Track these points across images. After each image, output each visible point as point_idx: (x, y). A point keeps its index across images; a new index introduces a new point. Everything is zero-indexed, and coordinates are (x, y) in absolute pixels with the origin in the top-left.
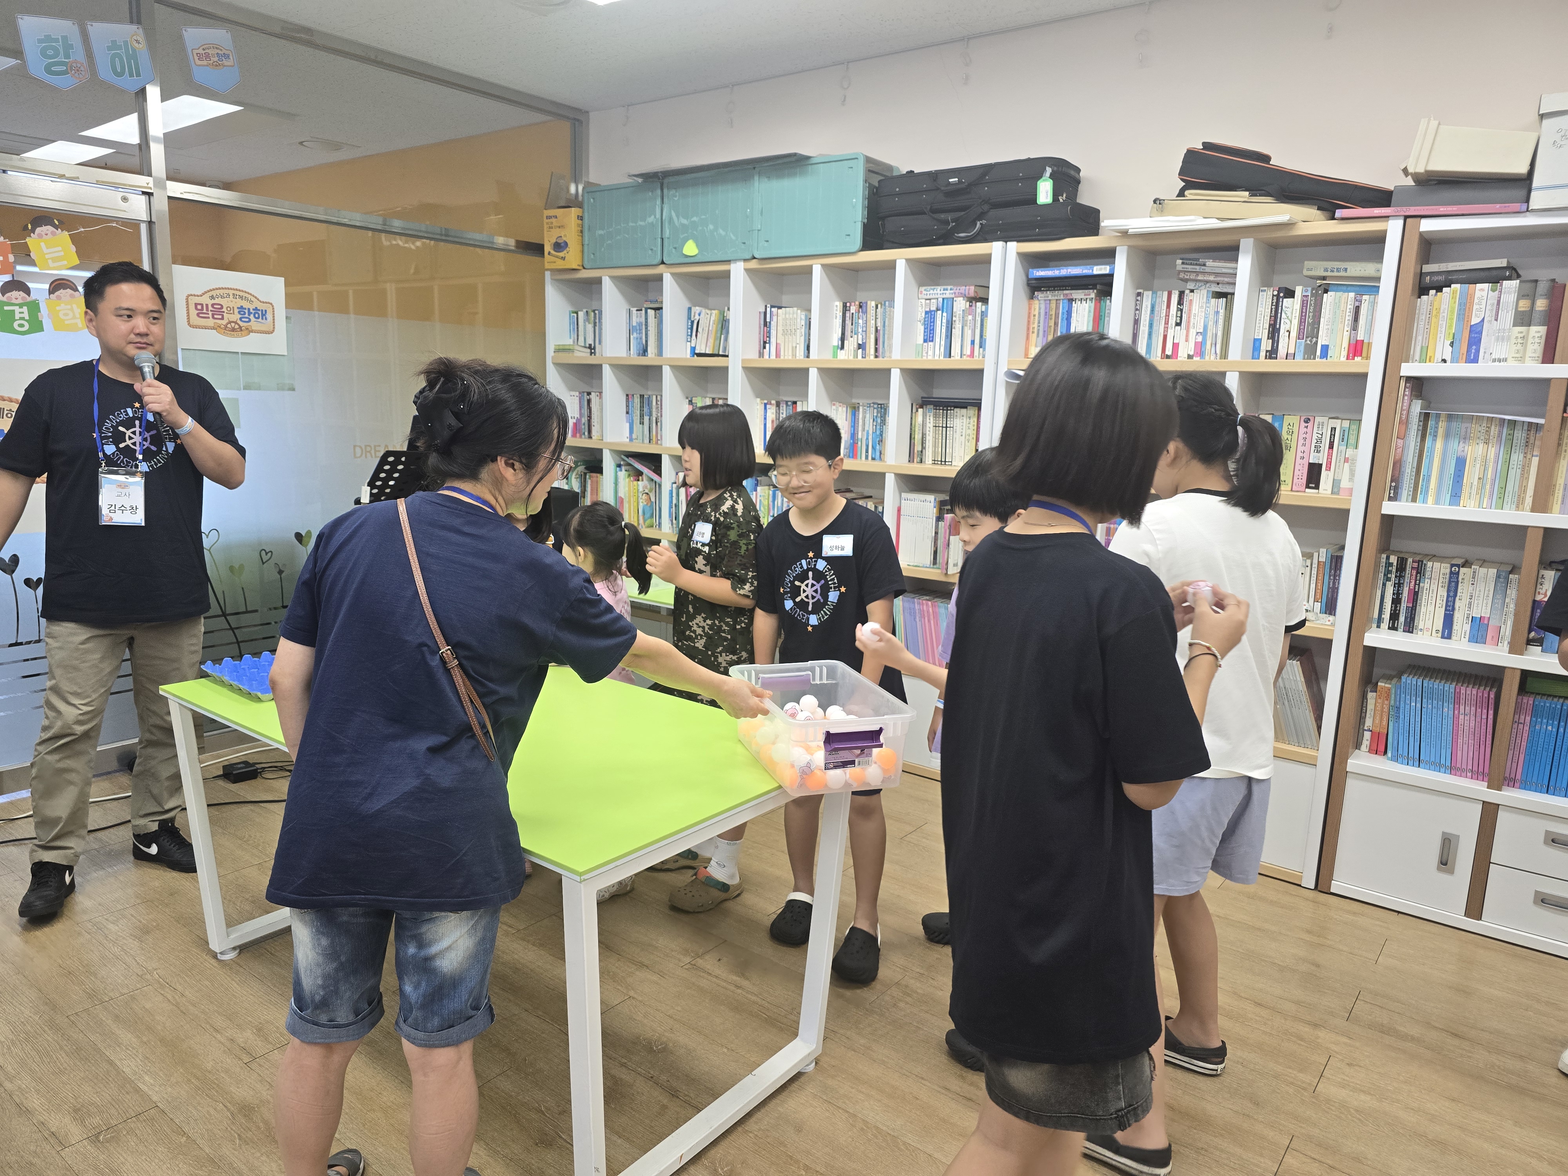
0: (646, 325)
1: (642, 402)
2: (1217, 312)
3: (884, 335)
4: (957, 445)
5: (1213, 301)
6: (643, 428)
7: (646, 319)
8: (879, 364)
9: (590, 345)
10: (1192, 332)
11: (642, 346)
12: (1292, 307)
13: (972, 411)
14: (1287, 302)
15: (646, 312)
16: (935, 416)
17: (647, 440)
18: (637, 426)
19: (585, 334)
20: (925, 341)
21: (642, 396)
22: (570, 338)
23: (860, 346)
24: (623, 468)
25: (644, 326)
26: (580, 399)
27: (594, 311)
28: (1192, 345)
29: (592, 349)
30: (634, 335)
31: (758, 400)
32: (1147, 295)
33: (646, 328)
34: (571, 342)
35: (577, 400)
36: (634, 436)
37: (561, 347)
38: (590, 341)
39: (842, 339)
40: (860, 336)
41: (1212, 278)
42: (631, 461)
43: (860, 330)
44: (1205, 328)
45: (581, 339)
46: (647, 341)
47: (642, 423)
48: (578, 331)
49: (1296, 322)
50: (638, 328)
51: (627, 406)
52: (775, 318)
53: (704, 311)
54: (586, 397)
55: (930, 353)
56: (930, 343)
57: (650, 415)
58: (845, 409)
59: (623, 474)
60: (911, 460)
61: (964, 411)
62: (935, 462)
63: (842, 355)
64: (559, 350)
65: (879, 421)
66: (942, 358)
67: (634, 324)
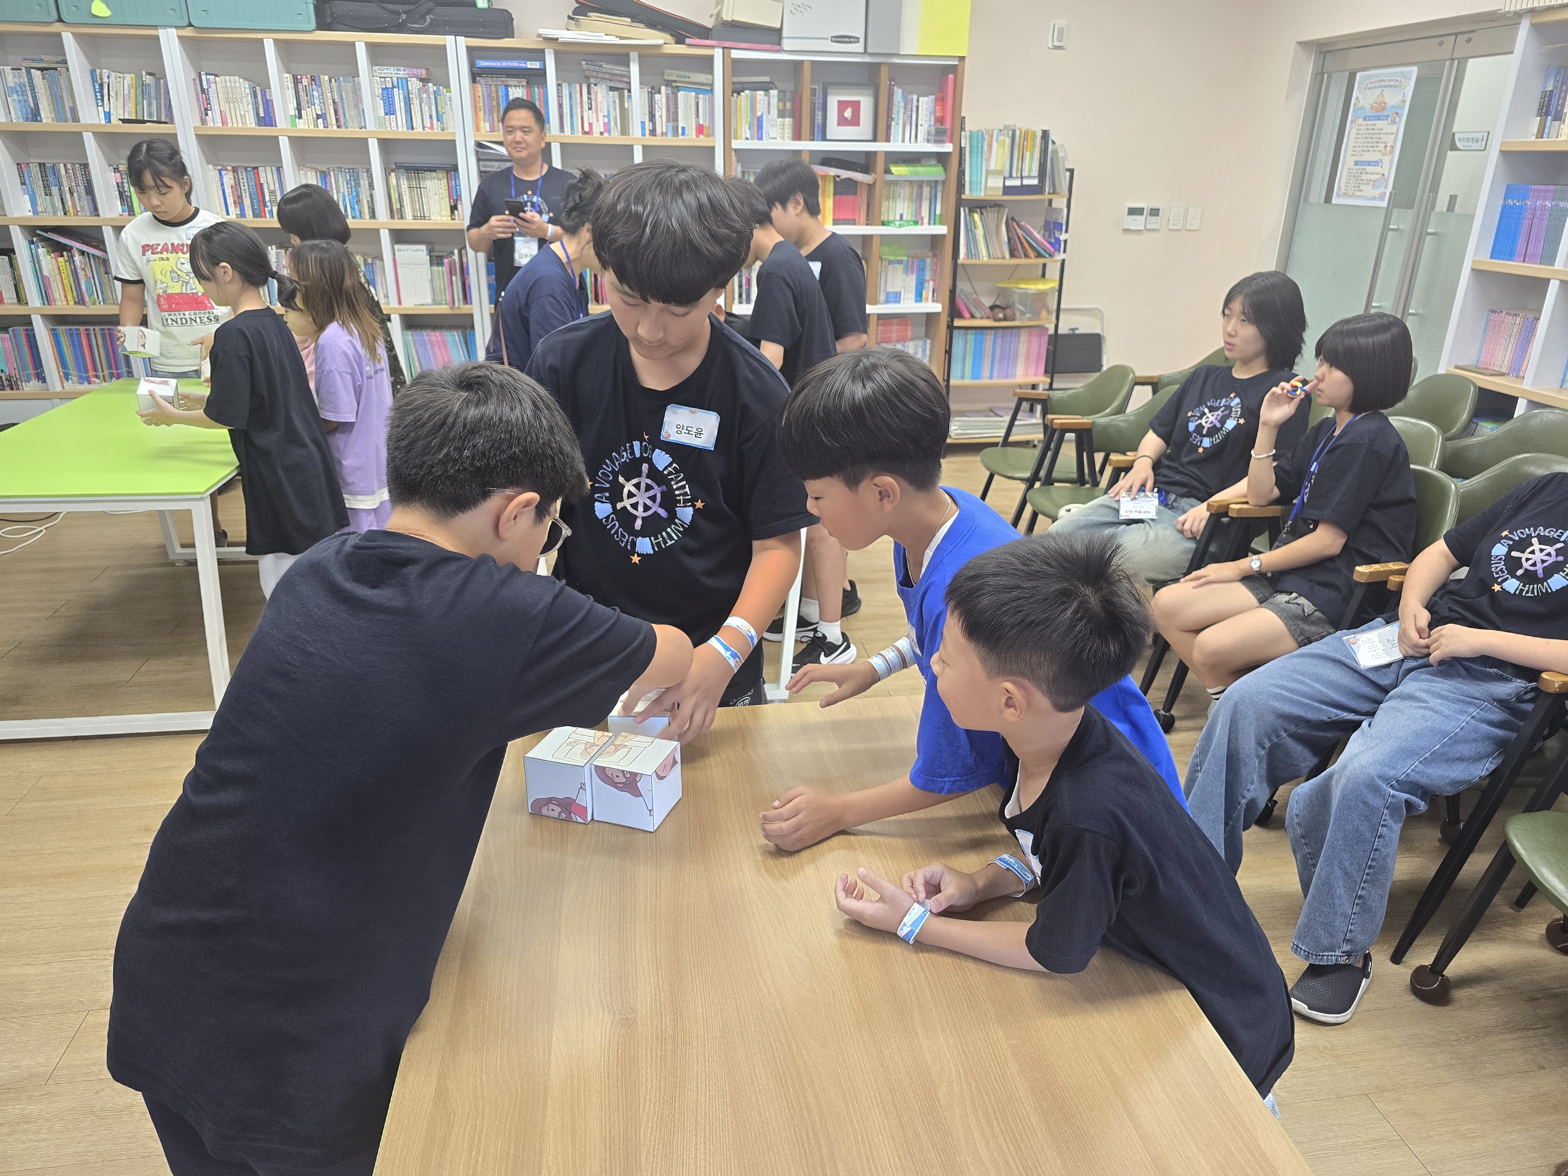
2: (614, 102)
3: (343, 107)
5: (611, 93)
8: (356, 134)
10: (601, 115)
12: (661, 99)
13: (450, 174)
14: (657, 96)
16: (408, 179)
20: (386, 114)
23: (318, 116)
28: (602, 125)
32: (565, 86)
39: (299, 109)
40: (318, 108)
41: (607, 76)
43: (317, 101)
44: (609, 112)
49: (664, 110)
52: (213, 86)
55: (393, 124)
56: (392, 116)
58: (314, 173)
60: (395, 217)
61: (434, 174)
62: (415, 217)
63: (301, 124)
65: (353, 183)
66: (405, 129)
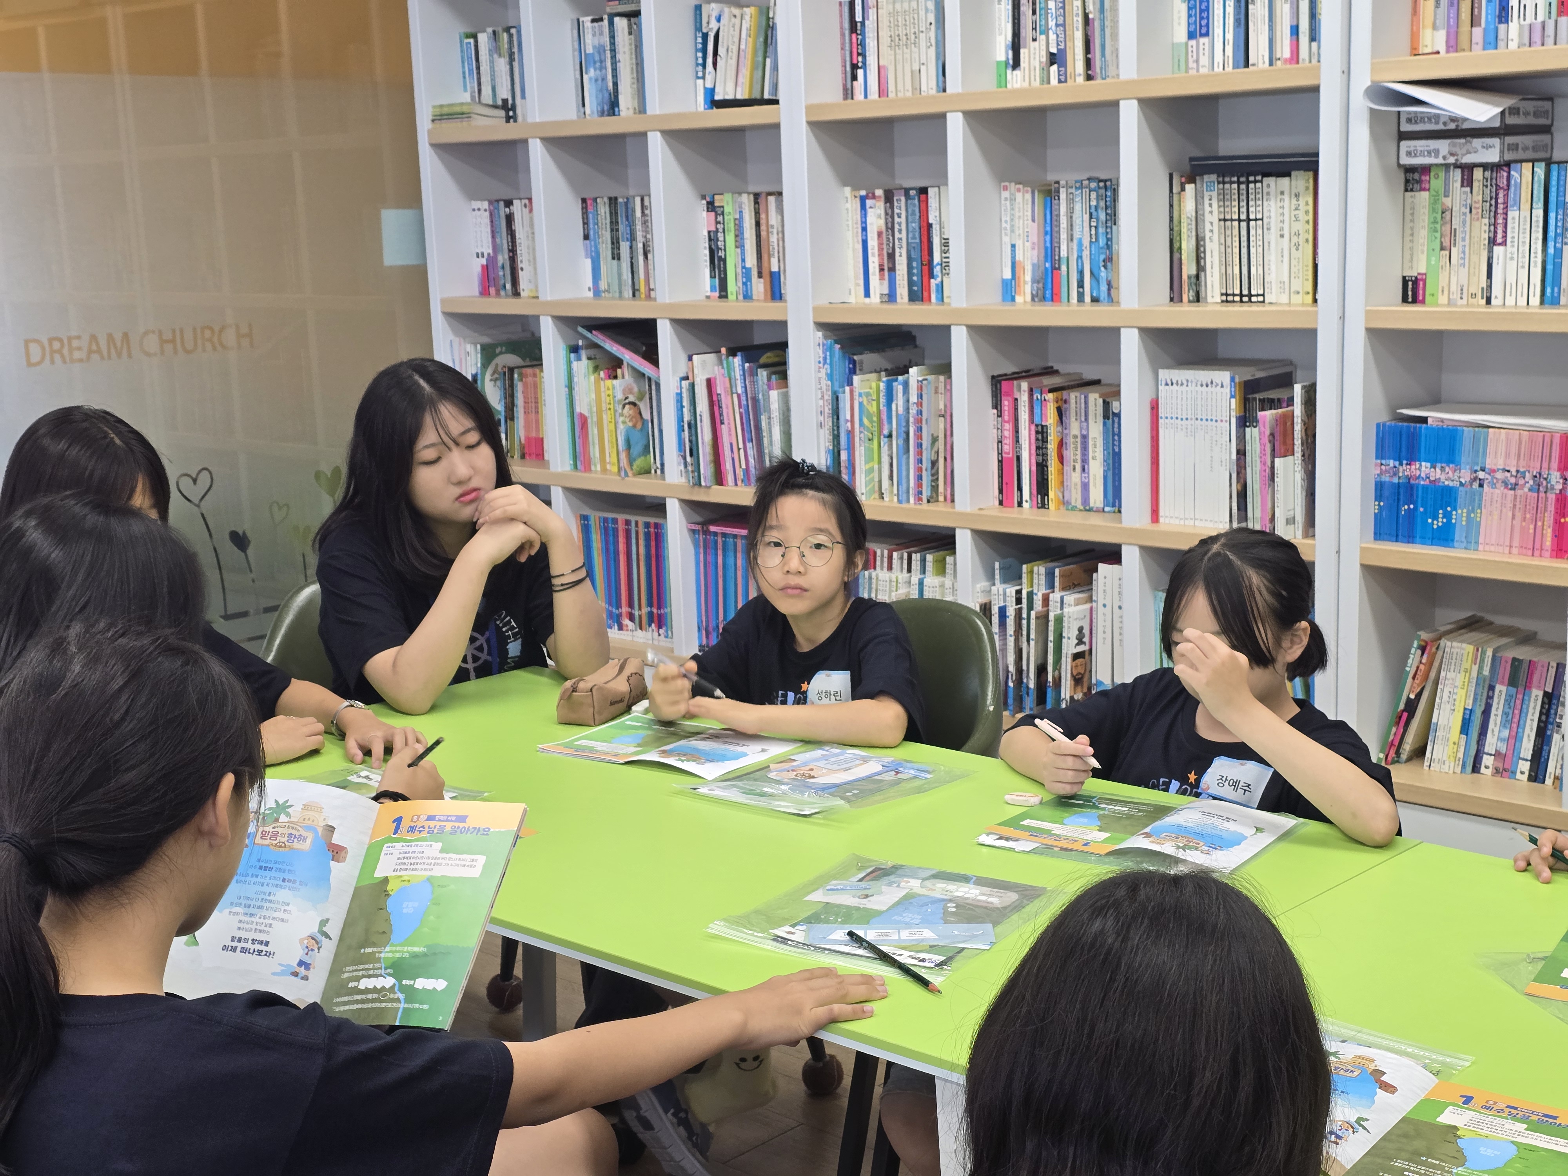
0: (613, 50)
1: (614, 214)
3: (1103, 30)
4: (1272, 258)
6: (619, 267)
7: (612, 37)
8: (1096, 91)
9: (505, 101)
11: (606, 96)
13: (1300, 180)
15: (611, 24)
16: (1223, 198)
17: (628, 293)
18: (607, 264)
19: (493, 79)
20: (1191, 36)
21: (613, 201)
22: (465, 90)
23: (1053, 59)
24: (584, 354)
25: (608, 53)
26: (491, 214)
27: (507, 30)
29: (508, 109)
30: (591, 74)
31: (848, 190)
33: (613, 57)
34: (466, 97)
35: (484, 218)
36: (603, 285)
37: (446, 110)
38: (504, 93)
39: (1016, 46)
40: (1052, 37)
42: (598, 338)
43: (1052, 23)
45: (487, 90)
46: (615, 84)
47: (616, 256)
48: (479, 73)
50: (597, 58)
51: (585, 223)
52: (872, 13)
53: (727, 11)
54: (503, 211)
55: (1204, 60)
56: (1204, 40)
57: (632, 238)
58: (1028, 196)
59: (582, 366)
60: (1175, 296)
61: (1284, 182)
62: (1227, 298)
63: (1016, 79)
64: (442, 116)
65: (1102, 216)
66: (1229, 68)
67: (590, 50)
